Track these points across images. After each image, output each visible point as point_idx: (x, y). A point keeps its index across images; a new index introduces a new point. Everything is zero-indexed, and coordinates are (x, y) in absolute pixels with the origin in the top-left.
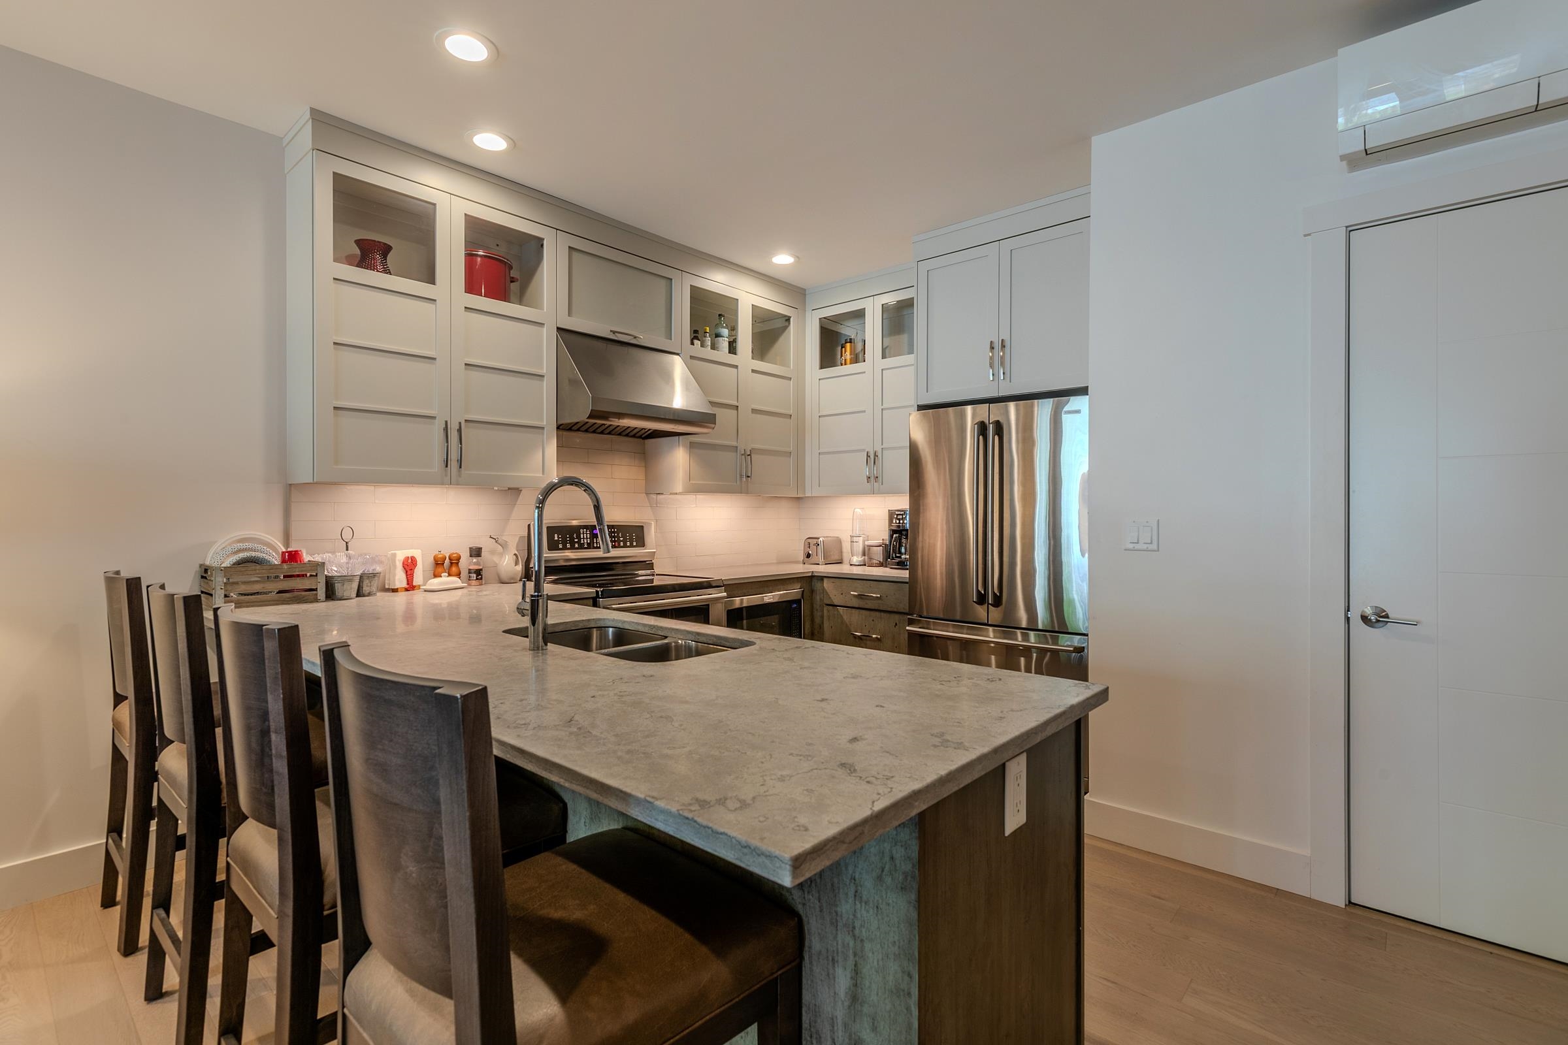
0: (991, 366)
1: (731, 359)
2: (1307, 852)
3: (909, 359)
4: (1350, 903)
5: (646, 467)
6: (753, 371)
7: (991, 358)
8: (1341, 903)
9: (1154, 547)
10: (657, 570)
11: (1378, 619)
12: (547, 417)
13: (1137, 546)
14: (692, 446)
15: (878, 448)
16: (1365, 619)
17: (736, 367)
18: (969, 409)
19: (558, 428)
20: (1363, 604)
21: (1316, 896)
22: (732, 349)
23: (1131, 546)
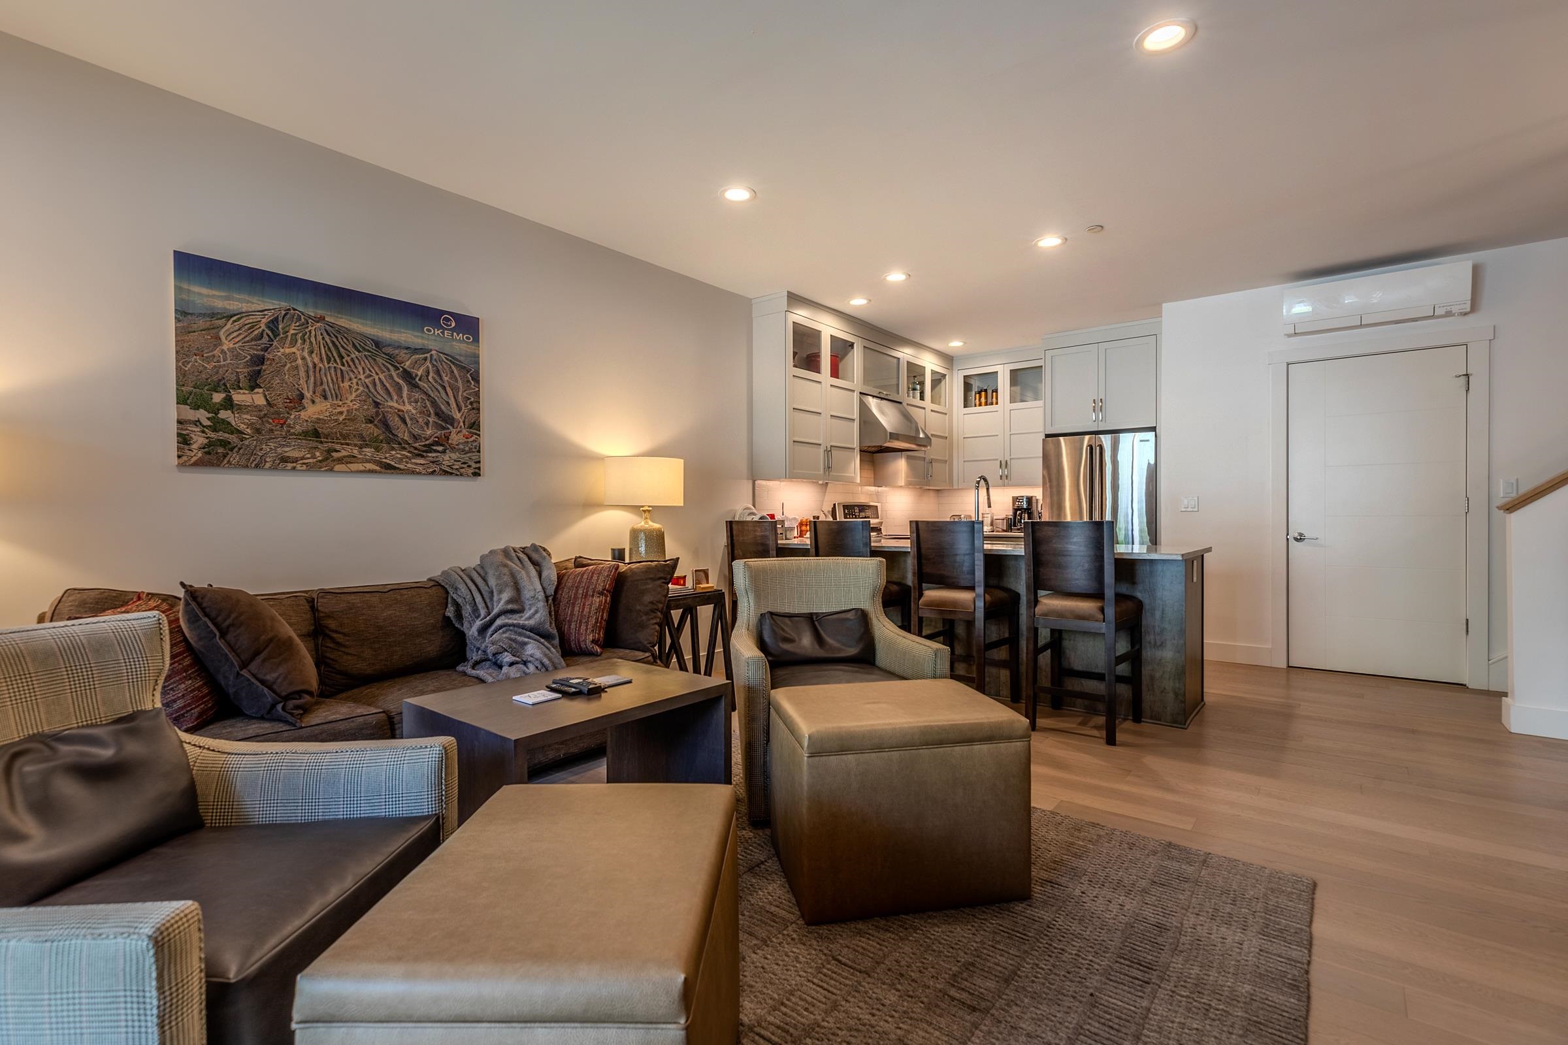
0: (1094, 411)
1: (921, 403)
2: (1270, 646)
3: (1040, 403)
4: (1289, 667)
5: (874, 470)
6: (932, 411)
7: (1094, 407)
8: (1285, 666)
9: (1196, 509)
10: (884, 532)
11: (1300, 539)
12: (856, 444)
13: (1187, 510)
14: (908, 458)
15: (1007, 458)
16: (1296, 539)
17: (924, 408)
18: (1087, 437)
19: (860, 451)
20: (1294, 533)
21: (1273, 666)
22: (922, 398)
23: (1184, 510)
